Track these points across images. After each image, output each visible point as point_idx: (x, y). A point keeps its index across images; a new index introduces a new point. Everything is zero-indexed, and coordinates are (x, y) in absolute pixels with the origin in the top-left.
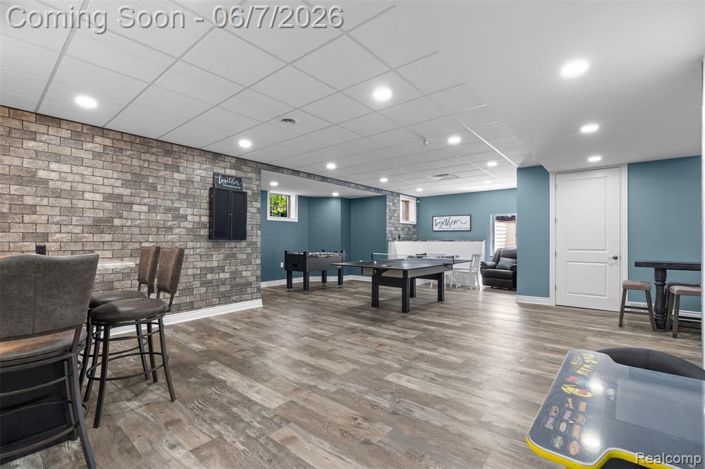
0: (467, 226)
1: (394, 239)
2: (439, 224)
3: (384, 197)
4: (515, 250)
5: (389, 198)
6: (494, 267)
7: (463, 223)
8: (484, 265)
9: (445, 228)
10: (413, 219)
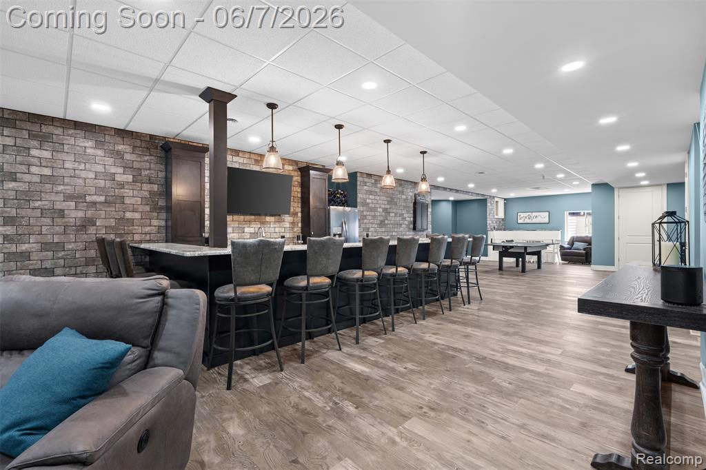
0: (546, 220)
1: (492, 230)
2: (523, 218)
3: (486, 200)
4: (591, 238)
5: (489, 200)
6: (570, 249)
7: (543, 217)
8: (562, 247)
9: (527, 221)
10: (501, 215)
